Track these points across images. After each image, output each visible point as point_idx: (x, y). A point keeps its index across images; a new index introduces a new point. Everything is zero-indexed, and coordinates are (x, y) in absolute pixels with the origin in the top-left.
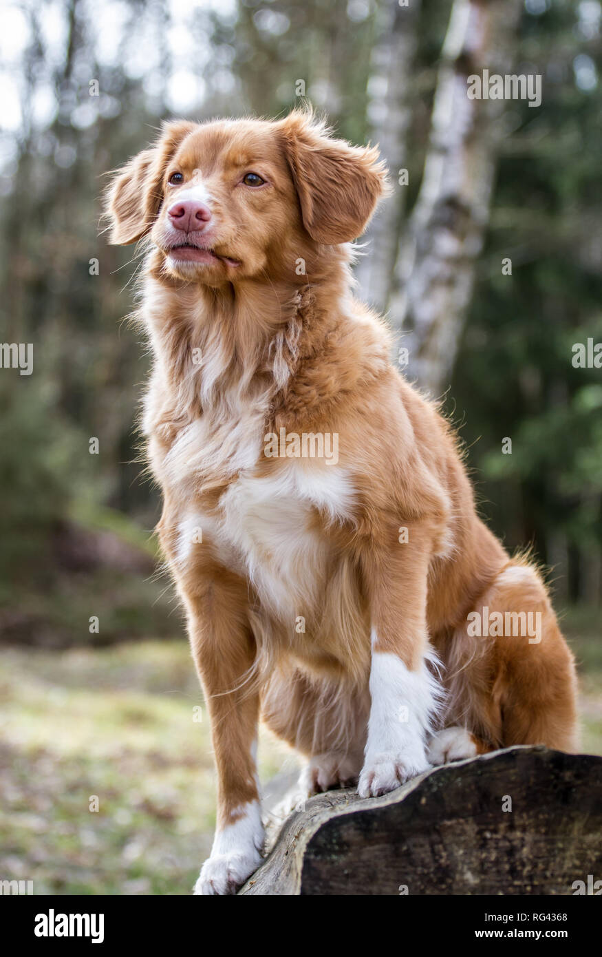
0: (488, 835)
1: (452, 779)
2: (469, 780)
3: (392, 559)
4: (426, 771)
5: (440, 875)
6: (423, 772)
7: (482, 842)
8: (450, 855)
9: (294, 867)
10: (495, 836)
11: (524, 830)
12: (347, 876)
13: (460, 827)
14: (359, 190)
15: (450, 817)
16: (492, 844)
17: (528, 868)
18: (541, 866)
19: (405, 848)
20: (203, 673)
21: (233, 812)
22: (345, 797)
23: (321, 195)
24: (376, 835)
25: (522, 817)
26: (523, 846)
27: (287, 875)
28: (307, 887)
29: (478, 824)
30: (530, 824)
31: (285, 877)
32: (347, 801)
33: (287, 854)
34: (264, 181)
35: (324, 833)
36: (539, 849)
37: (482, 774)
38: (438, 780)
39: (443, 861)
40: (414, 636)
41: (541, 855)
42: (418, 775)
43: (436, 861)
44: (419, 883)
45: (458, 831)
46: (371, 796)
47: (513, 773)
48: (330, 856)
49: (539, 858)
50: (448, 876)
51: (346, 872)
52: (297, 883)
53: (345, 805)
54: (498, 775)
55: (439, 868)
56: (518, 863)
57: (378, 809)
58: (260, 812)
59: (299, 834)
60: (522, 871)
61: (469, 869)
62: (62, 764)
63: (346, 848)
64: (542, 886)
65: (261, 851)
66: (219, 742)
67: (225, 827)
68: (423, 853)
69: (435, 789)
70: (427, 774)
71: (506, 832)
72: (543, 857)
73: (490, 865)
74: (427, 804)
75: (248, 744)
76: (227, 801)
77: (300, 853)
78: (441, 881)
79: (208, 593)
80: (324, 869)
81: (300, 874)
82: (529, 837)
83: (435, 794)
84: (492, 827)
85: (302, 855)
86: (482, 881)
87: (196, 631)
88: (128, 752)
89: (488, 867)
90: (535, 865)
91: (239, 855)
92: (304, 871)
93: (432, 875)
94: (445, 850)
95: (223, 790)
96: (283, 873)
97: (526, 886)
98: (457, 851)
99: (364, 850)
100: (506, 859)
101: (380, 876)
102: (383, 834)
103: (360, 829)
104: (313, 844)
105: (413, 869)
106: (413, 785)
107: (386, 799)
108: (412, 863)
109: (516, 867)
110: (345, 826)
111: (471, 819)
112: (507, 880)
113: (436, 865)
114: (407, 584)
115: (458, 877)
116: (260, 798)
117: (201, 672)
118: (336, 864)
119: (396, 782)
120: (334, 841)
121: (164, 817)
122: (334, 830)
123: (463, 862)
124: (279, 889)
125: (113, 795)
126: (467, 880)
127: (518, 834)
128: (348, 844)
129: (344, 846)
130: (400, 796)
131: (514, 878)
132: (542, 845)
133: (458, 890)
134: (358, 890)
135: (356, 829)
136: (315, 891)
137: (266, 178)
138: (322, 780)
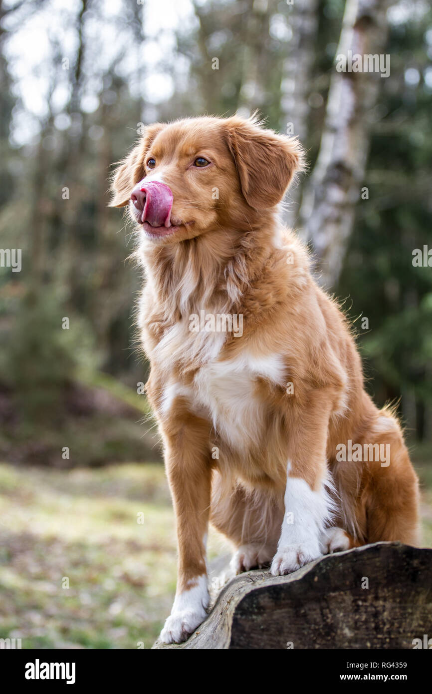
0: (360, 603)
1: (336, 564)
2: (348, 565)
3: (306, 414)
4: (318, 558)
5: (327, 630)
6: (316, 559)
7: (356, 608)
8: (334, 616)
9: (227, 623)
10: (365, 604)
11: (385, 600)
12: (263, 630)
13: (341, 597)
14: (281, 167)
15: (334, 590)
16: (363, 609)
17: (387, 626)
18: (396, 625)
19: (303, 611)
20: (173, 486)
21: (189, 582)
22: (262, 575)
23: (254, 171)
24: (283, 602)
25: (384, 591)
26: (384, 611)
27: (222, 629)
28: (235, 638)
29: (354, 595)
30: (389, 596)
31: (220, 630)
32: (263, 578)
33: (221, 614)
34: (209, 163)
35: (247, 600)
36: (395, 613)
37: (356, 561)
38: (326, 565)
39: (329, 620)
40: (317, 467)
41: (396, 617)
42: (312, 561)
43: (324, 621)
44: (312, 636)
45: (340, 600)
46: (280, 575)
47: (378, 561)
48: (251, 616)
49: (395, 619)
50: (333, 631)
51: (262, 627)
52: (228, 635)
53: (262, 581)
54: (368, 562)
55: (326, 625)
56: (380, 623)
57: (285, 584)
58: (207, 582)
59: (230, 600)
60: (383, 628)
61: (347, 626)
62: (69, 548)
63: (262, 611)
64: (397, 638)
65: (206, 610)
66: (182, 533)
67: (182, 592)
68: (315, 615)
69: (324, 571)
70: (318, 561)
71: (373, 601)
72: (397, 619)
73: (361, 623)
74: (318, 581)
75: (202, 536)
76: (185, 574)
77: (230, 614)
78: (328, 634)
79: (181, 432)
80: (247, 626)
81: (230, 628)
82: (388, 605)
83: (324, 574)
84: (363, 598)
85: (232, 615)
86: (356, 634)
87: (170, 458)
88: (113, 541)
89: (361, 625)
90: (392, 624)
91: (190, 612)
92: (233, 626)
93: (321, 630)
94: (331, 613)
95: (182, 567)
96: (219, 627)
97: (386, 638)
98: (339, 614)
99: (275, 612)
100: (372, 620)
101: (286, 630)
102: (288, 601)
103: (273, 598)
104: (240, 608)
105: (308, 626)
106: (308, 568)
107: (290, 578)
108: (308, 622)
109: (379, 625)
110: (262, 596)
111: (348, 592)
112: (373, 634)
113: (324, 623)
114: (315, 432)
115: (339, 631)
116: (208, 573)
117: (172, 485)
118: (255, 622)
119: (297, 566)
120: (254, 606)
121: (137, 585)
122: (254, 598)
123: (343, 622)
124: (216, 638)
125: (103, 569)
126: (345, 634)
127: (381, 603)
128: (263, 608)
129: (261, 609)
130: (299, 575)
131: (378, 633)
132: (397, 610)
133: (340, 641)
134: (271, 640)
135: (269, 598)
136: (240, 640)
137: (210, 160)
138: (247, 563)
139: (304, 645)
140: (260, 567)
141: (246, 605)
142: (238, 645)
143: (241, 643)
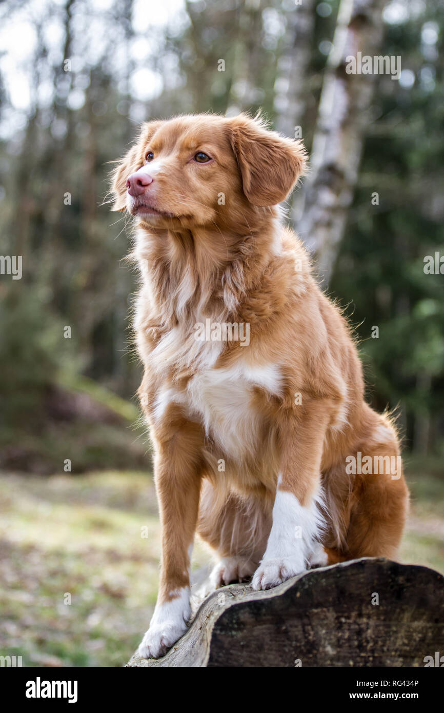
0: (343, 620)
1: (319, 580)
2: (331, 580)
3: (301, 427)
5: (308, 647)
7: (338, 625)
8: (316, 633)
9: (205, 638)
10: (348, 621)
11: (369, 617)
12: (243, 646)
13: (324, 614)
14: (285, 168)
15: (317, 607)
16: (346, 627)
17: (371, 644)
18: (380, 643)
19: (284, 628)
21: (172, 593)
22: (243, 589)
23: (257, 171)
24: (264, 618)
25: (367, 608)
26: (368, 629)
27: (200, 644)
28: (214, 654)
29: (336, 612)
30: (373, 613)
31: (199, 646)
32: (244, 593)
33: (200, 629)
34: (210, 159)
35: (227, 615)
36: (379, 631)
37: (340, 577)
38: (309, 580)
39: (310, 638)
40: (309, 482)
41: (380, 635)
43: (306, 638)
44: (293, 653)
45: (322, 617)
46: (261, 590)
47: (362, 577)
48: (231, 632)
49: (379, 637)
50: (314, 648)
51: (242, 643)
52: (207, 651)
53: (243, 596)
54: (352, 578)
55: (308, 642)
56: (364, 641)
57: (266, 600)
58: (189, 595)
59: (210, 615)
60: (366, 646)
61: (329, 644)
62: (46, 556)
63: (242, 626)
64: (381, 657)
65: (186, 622)
66: (167, 543)
67: (164, 603)
68: (297, 632)
69: (306, 587)
70: (301, 576)
71: (356, 618)
72: (381, 637)
73: (344, 641)
74: (301, 597)
75: (187, 546)
76: (168, 585)
77: (210, 629)
78: (309, 652)
79: (174, 439)
80: (226, 642)
81: (209, 644)
82: (372, 622)
83: (306, 590)
84: (346, 614)
85: (211, 630)
86: (338, 652)
87: (160, 465)
88: (93, 550)
89: (343, 643)
90: (376, 643)
91: (170, 625)
92: (212, 642)
93: (303, 648)
94: (313, 629)
95: (165, 577)
96: (198, 643)
97: (369, 657)
98: (321, 631)
99: (255, 628)
100: (355, 637)
101: (266, 647)
102: (269, 617)
103: (253, 613)
104: (219, 623)
105: (290, 643)
106: (291, 583)
107: (271, 593)
108: (289, 639)
109: (362, 643)
110: (242, 611)
111: (331, 609)
112: (356, 652)
113: (306, 640)
114: (309, 446)
115: (321, 649)
116: (191, 585)
117: (160, 492)
118: (235, 637)
119: (279, 580)
120: (234, 621)
121: (116, 596)
122: (234, 614)
123: (325, 639)
124: (195, 654)
125: (81, 580)
126: (328, 652)
127: (365, 620)
128: (244, 624)
130: (281, 590)
131: (361, 652)
132: (381, 628)
133: (321, 659)
134: (250, 657)
135: (250, 613)
136: (219, 657)
137: (211, 156)
138: (226, 577)
139: (285, 663)
140: (240, 581)
141: (225, 621)
142: (217, 661)
143: (220, 660)
